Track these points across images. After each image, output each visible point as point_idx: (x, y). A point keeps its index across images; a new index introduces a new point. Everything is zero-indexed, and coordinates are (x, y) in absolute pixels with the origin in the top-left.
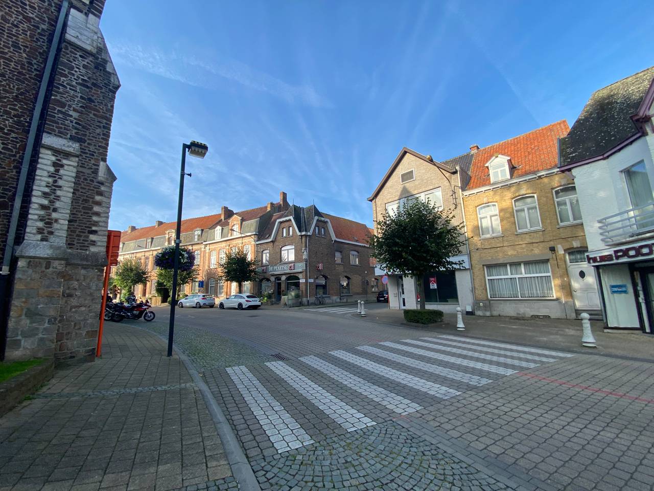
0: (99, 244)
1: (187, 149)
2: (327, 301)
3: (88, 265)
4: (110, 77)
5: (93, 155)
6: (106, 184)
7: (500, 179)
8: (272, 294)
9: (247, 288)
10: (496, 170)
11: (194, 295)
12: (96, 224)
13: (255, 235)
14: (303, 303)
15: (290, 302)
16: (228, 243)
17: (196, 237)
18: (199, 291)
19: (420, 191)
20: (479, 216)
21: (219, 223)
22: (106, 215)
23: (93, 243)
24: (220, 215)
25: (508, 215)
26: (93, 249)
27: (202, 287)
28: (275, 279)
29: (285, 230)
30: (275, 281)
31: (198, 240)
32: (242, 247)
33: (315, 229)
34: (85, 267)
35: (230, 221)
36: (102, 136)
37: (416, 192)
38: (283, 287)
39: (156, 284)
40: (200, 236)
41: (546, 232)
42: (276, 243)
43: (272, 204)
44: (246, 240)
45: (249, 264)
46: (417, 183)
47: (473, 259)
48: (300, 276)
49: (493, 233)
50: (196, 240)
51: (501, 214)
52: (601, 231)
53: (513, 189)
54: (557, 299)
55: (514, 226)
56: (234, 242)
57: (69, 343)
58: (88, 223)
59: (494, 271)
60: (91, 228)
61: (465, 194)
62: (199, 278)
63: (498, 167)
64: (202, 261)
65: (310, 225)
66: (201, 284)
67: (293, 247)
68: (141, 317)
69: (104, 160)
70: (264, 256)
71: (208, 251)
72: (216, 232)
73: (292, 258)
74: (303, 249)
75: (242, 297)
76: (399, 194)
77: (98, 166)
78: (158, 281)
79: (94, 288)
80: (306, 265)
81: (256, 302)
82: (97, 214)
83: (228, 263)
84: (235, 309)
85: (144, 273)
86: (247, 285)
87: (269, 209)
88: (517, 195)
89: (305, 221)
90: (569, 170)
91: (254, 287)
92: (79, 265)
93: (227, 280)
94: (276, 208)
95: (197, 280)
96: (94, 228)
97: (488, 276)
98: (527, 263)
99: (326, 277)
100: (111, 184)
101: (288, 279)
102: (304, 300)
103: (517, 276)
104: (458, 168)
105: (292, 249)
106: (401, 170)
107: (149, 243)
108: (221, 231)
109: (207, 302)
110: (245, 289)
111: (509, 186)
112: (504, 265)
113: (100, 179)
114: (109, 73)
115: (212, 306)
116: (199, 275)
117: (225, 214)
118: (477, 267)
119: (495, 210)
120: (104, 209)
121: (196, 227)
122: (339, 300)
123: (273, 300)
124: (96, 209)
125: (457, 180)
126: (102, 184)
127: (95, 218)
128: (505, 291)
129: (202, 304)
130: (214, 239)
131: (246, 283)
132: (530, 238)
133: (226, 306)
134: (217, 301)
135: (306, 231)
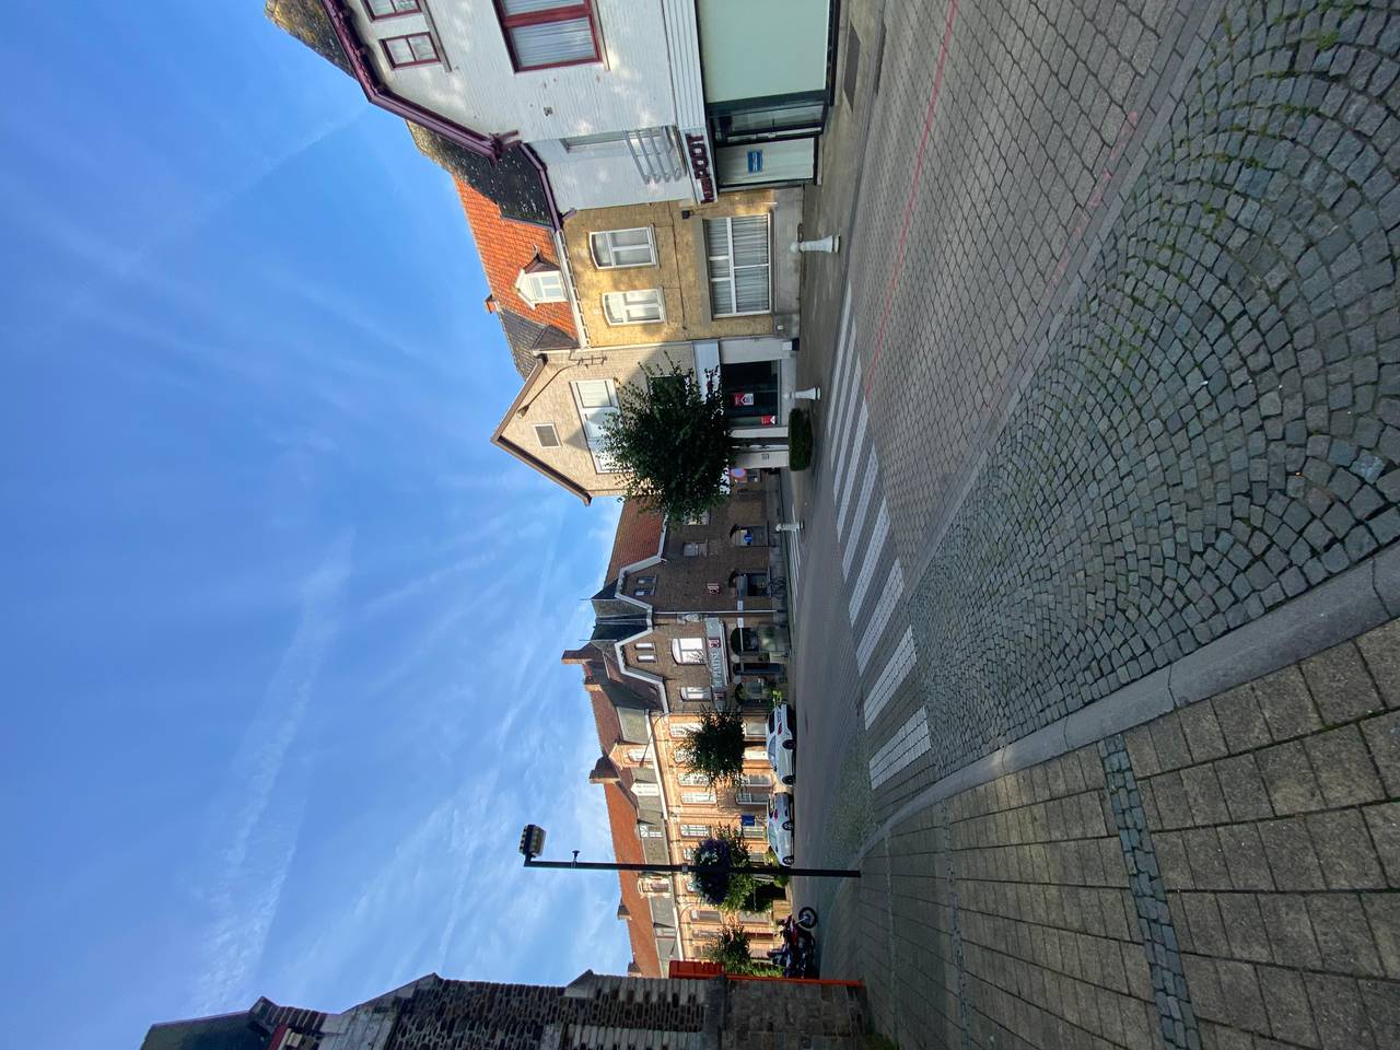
0: (692, 990)
1: (533, 860)
2: (778, 573)
3: (725, 1006)
4: (423, 992)
5: (555, 1008)
6: (600, 985)
7: (560, 286)
8: (766, 679)
9: (754, 729)
10: (543, 292)
11: (770, 835)
12: (662, 997)
13: (650, 716)
14: (781, 620)
15: (782, 647)
16: (665, 768)
17: (653, 834)
18: (761, 824)
19: (575, 416)
20: (626, 322)
21: (624, 788)
22: (648, 983)
23: (692, 998)
24: (607, 786)
25: (625, 278)
26: (701, 999)
27: (753, 818)
28: (737, 674)
29: (641, 658)
30: (742, 674)
31: (658, 829)
32: (676, 740)
33: (639, 598)
34: (729, 1009)
35: (621, 766)
36: (524, 997)
37: (578, 424)
38: (751, 659)
39: (749, 913)
40: (652, 826)
41: (657, 222)
42: (668, 673)
43: (588, 681)
44: (660, 732)
45: (708, 727)
46: (559, 421)
47: (701, 335)
48: (732, 627)
49: (656, 301)
50: (659, 834)
51: (623, 288)
52: (663, 180)
53: (579, 268)
54: (771, 211)
55: (645, 269)
56: (664, 757)
57: (840, 1023)
58: (662, 1008)
59: (722, 301)
60: (669, 1004)
61: (586, 344)
62: (737, 824)
63: (538, 289)
64: (702, 821)
65: (631, 608)
66: (748, 820)
67: (675, 641)
68: (809, 933)
69: (561, 991)
70: (691, 696)
71: (682, 810)
72: (644, 794)
73: (696, 643)
74: (679, 621)
75: (773, 742)
76: (579, 451)
77: (571, 999)
78: (741, 908)
79: (759, 993)
80: (710, 616)
81: (781, 713)
82: (647, 996)
83: (707, 768)
84: (794, 754)
85: (727, 938)
86: (749, 728)
87: (598, 688)
88: (589, 262)
89: (625, 618)
90: (560, 216)
91: (752, 716)
92: (725, 1018)
93: (741, 770)
94: (595, 673)
95: (739, 830)
96: (670, 999)
97: (731, 312)
98: (710, 251)
99: (734, 575)
100: (598, 977)
101: (737, 650)
102: (777, 618)
103: (732, 268)
104: (536, 353)
105: (679, 643)
106: (534, 447)
107: (664, 932)
108: (642, 785)
109: (782, 808)
110: (756, 732)
111: (573, 272)
112: (712, 286)
113: (592, 996)
114: (417, 992)
115: (790, 798)
116: (729, 827)
117: (605, 776)
118: (716, 329)
119: (616, 299)
120: (639, 986)
121: (633, 835)
122: (777, 550)
123: (777, 677)
124: (639, 998)
125: (557, 355)
126: (599, 992)
127: (654, 999)
128: (756, 287)
129: (787, 819)
130: (659, 797)
131: (745, 732)
132: (667, 246)
133: (789, 773)
134: (781, 788)
135: (645, 616)
